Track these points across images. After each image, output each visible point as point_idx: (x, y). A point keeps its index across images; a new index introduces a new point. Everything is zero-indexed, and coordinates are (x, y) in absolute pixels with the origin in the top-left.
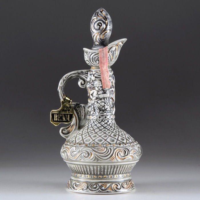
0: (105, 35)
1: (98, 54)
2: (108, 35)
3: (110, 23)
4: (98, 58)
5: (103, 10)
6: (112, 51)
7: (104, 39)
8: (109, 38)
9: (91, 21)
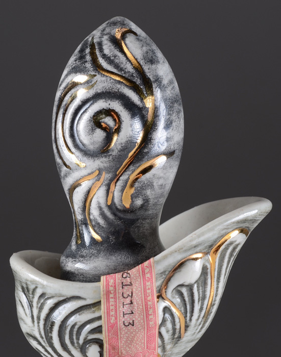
0: (143, 188)
1: (97, 304)
2: (161, 182)
3: (170, 108)
4: (98, 330)
5: (131, 31)
6: (182, 285)
7: (132, 210)
8: (163, 201)
9: (58, 94)
